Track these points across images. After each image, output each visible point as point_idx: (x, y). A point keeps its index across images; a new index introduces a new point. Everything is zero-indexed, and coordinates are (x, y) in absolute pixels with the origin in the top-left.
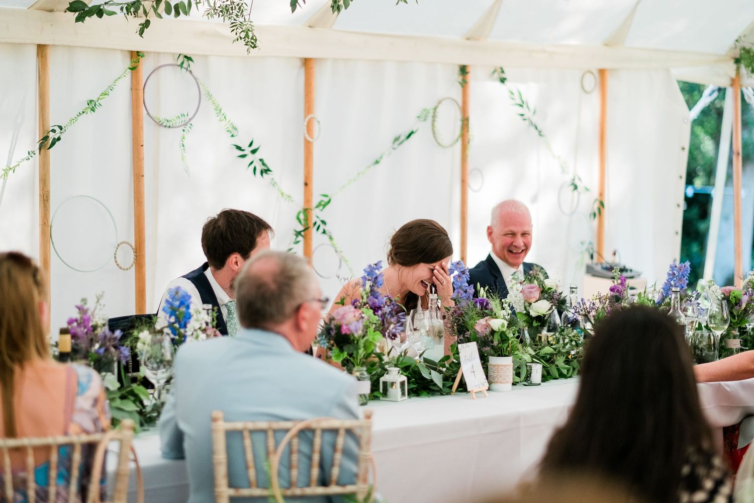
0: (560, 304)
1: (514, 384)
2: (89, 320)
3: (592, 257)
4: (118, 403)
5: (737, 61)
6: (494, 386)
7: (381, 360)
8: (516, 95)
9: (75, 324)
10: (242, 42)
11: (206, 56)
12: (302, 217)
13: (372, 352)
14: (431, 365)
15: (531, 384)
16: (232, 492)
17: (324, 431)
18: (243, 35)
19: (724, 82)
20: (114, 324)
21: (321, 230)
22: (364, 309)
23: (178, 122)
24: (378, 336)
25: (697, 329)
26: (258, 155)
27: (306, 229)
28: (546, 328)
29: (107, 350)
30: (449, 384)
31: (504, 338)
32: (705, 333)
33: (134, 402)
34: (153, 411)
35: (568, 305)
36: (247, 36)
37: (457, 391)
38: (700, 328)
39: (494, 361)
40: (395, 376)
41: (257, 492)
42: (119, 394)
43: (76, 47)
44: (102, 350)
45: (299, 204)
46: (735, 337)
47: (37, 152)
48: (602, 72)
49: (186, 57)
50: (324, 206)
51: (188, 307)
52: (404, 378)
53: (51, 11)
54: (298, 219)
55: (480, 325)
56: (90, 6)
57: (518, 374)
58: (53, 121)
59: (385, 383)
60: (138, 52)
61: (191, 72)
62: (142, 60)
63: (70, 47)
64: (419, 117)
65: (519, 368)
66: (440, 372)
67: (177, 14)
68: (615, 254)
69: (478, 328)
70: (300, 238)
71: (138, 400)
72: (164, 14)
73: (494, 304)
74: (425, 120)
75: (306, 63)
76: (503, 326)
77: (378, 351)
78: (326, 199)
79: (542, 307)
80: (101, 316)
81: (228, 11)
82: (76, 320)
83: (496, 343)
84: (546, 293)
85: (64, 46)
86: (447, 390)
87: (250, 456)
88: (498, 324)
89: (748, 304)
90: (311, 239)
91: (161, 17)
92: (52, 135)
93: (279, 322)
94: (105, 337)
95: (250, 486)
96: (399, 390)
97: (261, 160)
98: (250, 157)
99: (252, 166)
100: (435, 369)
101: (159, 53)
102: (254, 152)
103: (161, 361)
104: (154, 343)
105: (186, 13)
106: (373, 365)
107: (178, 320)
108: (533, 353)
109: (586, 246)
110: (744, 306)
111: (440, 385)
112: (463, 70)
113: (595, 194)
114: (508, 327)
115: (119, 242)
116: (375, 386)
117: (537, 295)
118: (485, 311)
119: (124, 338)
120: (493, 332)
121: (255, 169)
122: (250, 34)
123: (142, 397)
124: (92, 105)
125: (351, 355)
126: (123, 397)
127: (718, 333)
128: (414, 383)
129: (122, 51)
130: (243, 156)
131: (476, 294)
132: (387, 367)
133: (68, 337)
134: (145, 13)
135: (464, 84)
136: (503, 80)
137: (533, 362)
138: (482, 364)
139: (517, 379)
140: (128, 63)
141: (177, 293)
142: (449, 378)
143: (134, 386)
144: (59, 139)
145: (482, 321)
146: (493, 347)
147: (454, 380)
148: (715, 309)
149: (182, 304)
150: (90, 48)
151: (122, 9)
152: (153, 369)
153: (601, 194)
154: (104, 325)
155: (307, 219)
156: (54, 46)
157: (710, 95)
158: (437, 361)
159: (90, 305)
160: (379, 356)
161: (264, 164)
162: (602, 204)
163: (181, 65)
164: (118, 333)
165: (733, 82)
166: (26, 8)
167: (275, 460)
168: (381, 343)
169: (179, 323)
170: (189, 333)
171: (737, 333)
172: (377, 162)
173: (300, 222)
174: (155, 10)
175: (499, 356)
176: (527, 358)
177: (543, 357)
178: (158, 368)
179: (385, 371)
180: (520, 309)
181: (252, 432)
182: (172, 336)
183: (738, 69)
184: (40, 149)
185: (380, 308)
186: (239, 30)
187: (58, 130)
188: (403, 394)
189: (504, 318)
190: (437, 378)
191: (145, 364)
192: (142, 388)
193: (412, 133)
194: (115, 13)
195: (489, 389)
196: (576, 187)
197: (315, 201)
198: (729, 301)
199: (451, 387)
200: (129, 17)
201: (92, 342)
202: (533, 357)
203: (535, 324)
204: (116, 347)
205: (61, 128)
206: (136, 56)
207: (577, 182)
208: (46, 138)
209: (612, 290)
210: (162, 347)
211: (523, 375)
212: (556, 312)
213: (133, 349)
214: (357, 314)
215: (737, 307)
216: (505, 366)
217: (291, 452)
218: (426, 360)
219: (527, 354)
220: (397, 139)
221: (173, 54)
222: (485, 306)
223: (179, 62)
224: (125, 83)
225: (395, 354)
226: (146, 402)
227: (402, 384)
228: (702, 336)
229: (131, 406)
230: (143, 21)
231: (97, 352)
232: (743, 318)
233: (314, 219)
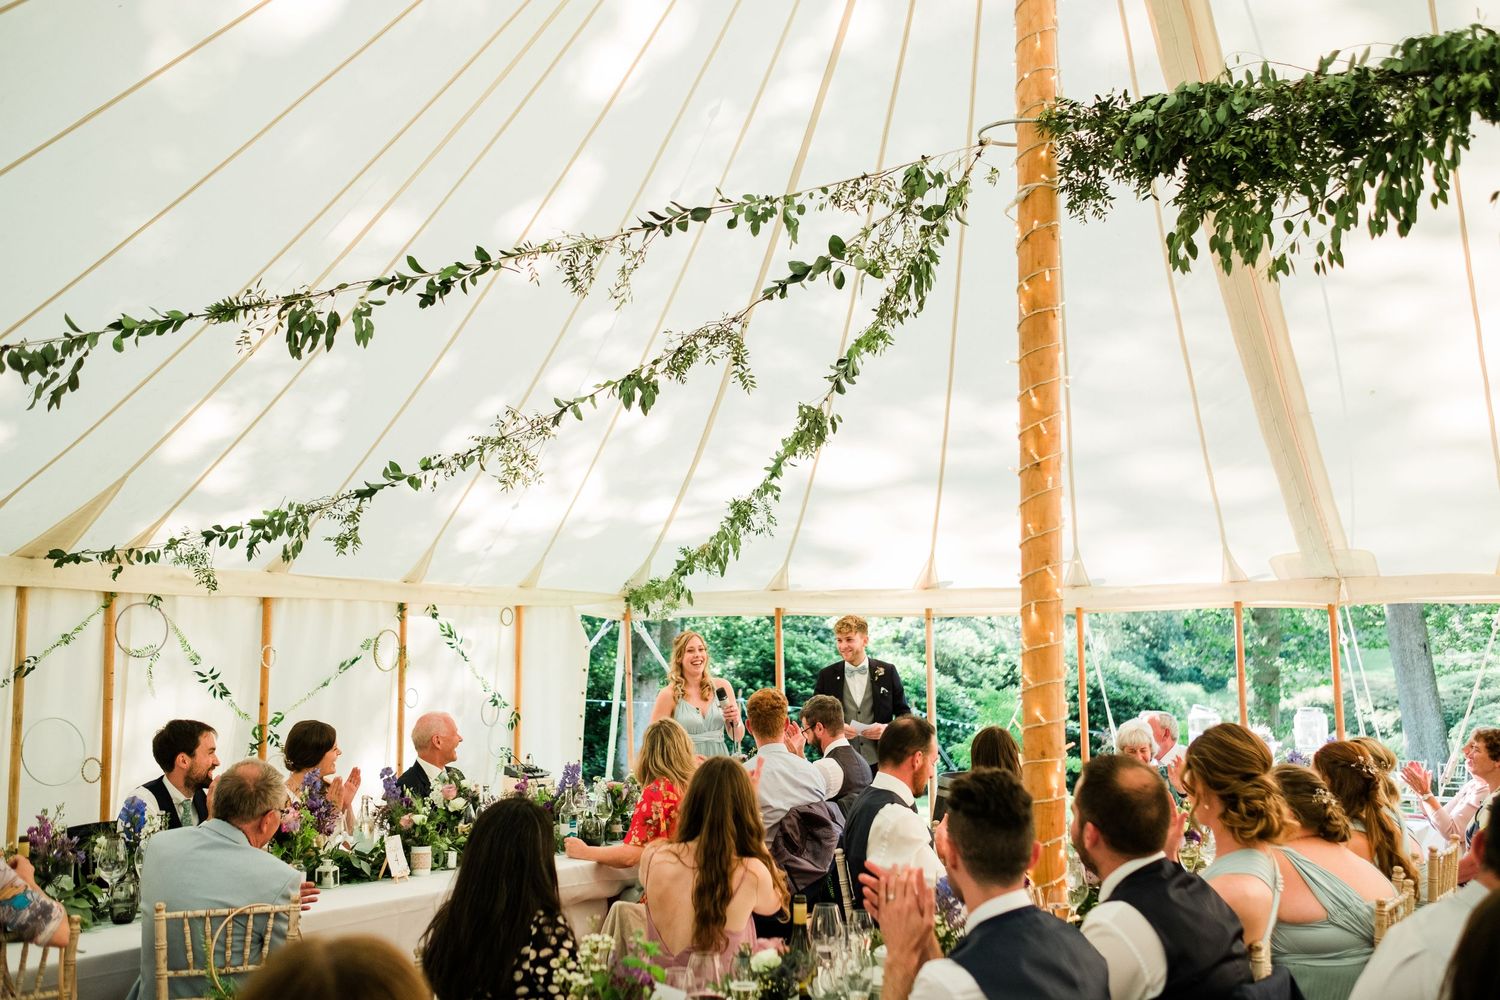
0: (474, 800)
1: (433, 869)
2: (49, 828)
3: (509, 761)
4: (73, 901)
5: (627, 600)
6: (415, 872)
7: (317, 853)
8: (446, 629)
9: (35, 833)
10: (205, 585)
11: (174, 596)
12: (257, 732)
13: (310, 847)
14: (361, 856)
15: (448, 869)
16: (171, 973)
17: (255, 915)
18: (205, 579)
19: (618, 616)
20: (72, 832)
21: (274, 743)
22: (302, 810)
23: (147, 652)
24: (314, 833)
25: (587, 817)
26: (218, 680)
27: (261, 742)
28: (463, 821)
29: (64, 854)
30: (376, 872)
31: (424, 830)
32: (594, 820)
33: (88, 900)
34: (105, 907)
35: (481, 801)
36: (209, 580)
37: (383, 876)
38: (590, 816)
39: (416, 850)
40: (329, 867)
41: (195, 972)
42: (74, 894)
43: (53, 588)
44: (60, 855)
45: (256, 722)
46: (618, 823)
47: (12, 680)
48: (518, 608)
49: (156, 597)
50: (278, 722)
51: (143, 814)
52: (337, 868)
53: (32, 558)
54: (254, 734)
55: (404, 821)
56: (68, 554)
57: (437, 861)
58: (28, 653)
59: (320, 873)
60: (112, 593)
61: (160, 609)
62: (114, 599)
63: (49, 589)
64: (362, 646)
65: (437, 855)
66: (369, 862)
67: (148, 561)
68: (528, 757)
69: (402, 823)
70: (255, 751)
71: (92, 898)
72: (136, 562)
73: (417, 803)
74: (368, 649)
75: (265, 601)
76: (423, 820)
77: (315, 845)
78: (279, 717)
79: (458, 804)
80: (61, 823)
81: (192, 559)
82: (36, 829)
83: (417, 835)
84: (462, 792)
85: (42, 588)
86: (373, 876)
87: (188, 940)
88: (418, 819)
89: (627, 796)
90: (265, 751)
91: (133, 564)
92: (27, 665)
93: (246, 821)
94: (63, 842)
95: (187, 967)
96: (332, 878)
97: (221, 684)
98: (211, 682)
99: (213, 689)
100: (364, 860)
101: (130, 594)
102: (214, 678)
103: (116, 862)
104: (109, 847)
105: (155, 561)
106: (310, 858)
107: (133, 826)
108: (450, 843)
109: (505, 751)
110: (624, 797)
111: (368, 872)
112: (402, 607)
113: (511, 708)
114: (428, 821)
115: (87, 758)
116: (310, 877)
117: (454, 793)
118: (410, 809)
119: (80, 843)
120: (415, 826)
121: (215, 692)
122: (211, 578)
123: (96, 895)
124: (66, 639)
125: (289, 850)
126: (77, 896)
127: (604, 821)
128: (345, 872)
129: (97, 592)
130: (205, 681)
131: (403, 794)
132: (322, 859)
133: (27, 844)
134: (119, 560)
135: (402, 618)
136: (435, 616)
137: (449, 850)
138: (405, 854)
139: (436, 865)
140: (102, 601)
141: (133, 802)
142: (376, 867)
143: (89, 885)
144: (33, 668)
145: (406, 817)
146: (414, 839)
147: (380, 869)
148: (602, 800)
149: (137, 811)
150: (67, 589)
151: (97, 557)
152: (107, 870)
153: (517, 708)
154: (63, 832)
155: (261, 733)
156: (33, 588)
157: (607, 626)
158: (367, 853)
159: (51, 816)
160: (316, 850)
161: (223, 688)
162: (518, 716)
163: (151, 604)
164: (75, 839)
165: (626, 617)
166: (8, 555)
167: (212, 945)
168: (316, 839)
169: (134, 828)
170: (142, 837)
171: (619, 819)
172: (325, 684)
173: (255, 737)
174: (128, 558)
175: (420, 846)
176: (444, 846)
177: (458, 846)
178: (113, 868)
179: (320, 862)
180: (440, 805)
181: (191, 920)
182: (127, 840)
183: (628, 605)
184: (15, 677)
185: (317, 808)
186: (202, 575)
187: (32, 660)
188: (336, 882)
189: (425, 814)
190: (365, 867)
191: (100, 866)
192: (96, 887)
193: (357, 659)
194: (91, 560)
195: (411, 874)
196: (496, 703)
197: (270, 717)
198: (612, 794)
199: (378, 874)
200: (104, 563)
201: (50, 848)
202: (450, 845)
203: (452, 818)
204: (73, 851)
205: (35, 658)
206: (110, 597)
207: (497, 698)
208: (21, 668)
209: (517, 787)
210: (117, 850)
211: (441, 863)
212: (471, 806)
213: (87, 853)
214: (296, 815)
215: (619, 799)
216: (425, 854)
217: (226, 936)
218: (357, 852)
219: (444, 843)
220: (342, 665)
221: (145, 594)
222: (409, 804)
223: (150, 601)
224: (98, 621)
225: (330, 847)
226: (99, 900)
227: (335, 873)
228: (592, 823)
229: (85, 904)
230: (116, 566)
231: (54, 856)
232: (624, 807)
233: (269, 734)
